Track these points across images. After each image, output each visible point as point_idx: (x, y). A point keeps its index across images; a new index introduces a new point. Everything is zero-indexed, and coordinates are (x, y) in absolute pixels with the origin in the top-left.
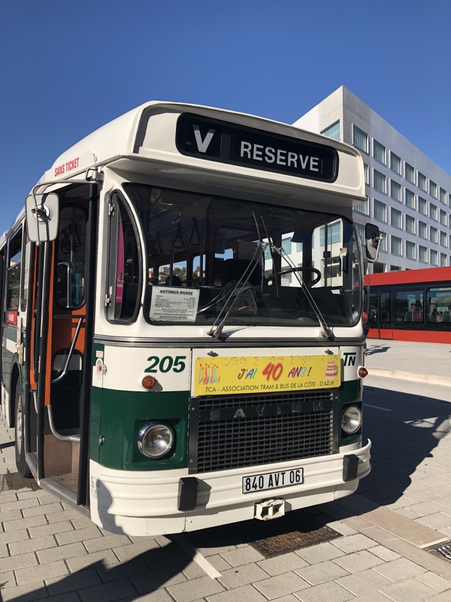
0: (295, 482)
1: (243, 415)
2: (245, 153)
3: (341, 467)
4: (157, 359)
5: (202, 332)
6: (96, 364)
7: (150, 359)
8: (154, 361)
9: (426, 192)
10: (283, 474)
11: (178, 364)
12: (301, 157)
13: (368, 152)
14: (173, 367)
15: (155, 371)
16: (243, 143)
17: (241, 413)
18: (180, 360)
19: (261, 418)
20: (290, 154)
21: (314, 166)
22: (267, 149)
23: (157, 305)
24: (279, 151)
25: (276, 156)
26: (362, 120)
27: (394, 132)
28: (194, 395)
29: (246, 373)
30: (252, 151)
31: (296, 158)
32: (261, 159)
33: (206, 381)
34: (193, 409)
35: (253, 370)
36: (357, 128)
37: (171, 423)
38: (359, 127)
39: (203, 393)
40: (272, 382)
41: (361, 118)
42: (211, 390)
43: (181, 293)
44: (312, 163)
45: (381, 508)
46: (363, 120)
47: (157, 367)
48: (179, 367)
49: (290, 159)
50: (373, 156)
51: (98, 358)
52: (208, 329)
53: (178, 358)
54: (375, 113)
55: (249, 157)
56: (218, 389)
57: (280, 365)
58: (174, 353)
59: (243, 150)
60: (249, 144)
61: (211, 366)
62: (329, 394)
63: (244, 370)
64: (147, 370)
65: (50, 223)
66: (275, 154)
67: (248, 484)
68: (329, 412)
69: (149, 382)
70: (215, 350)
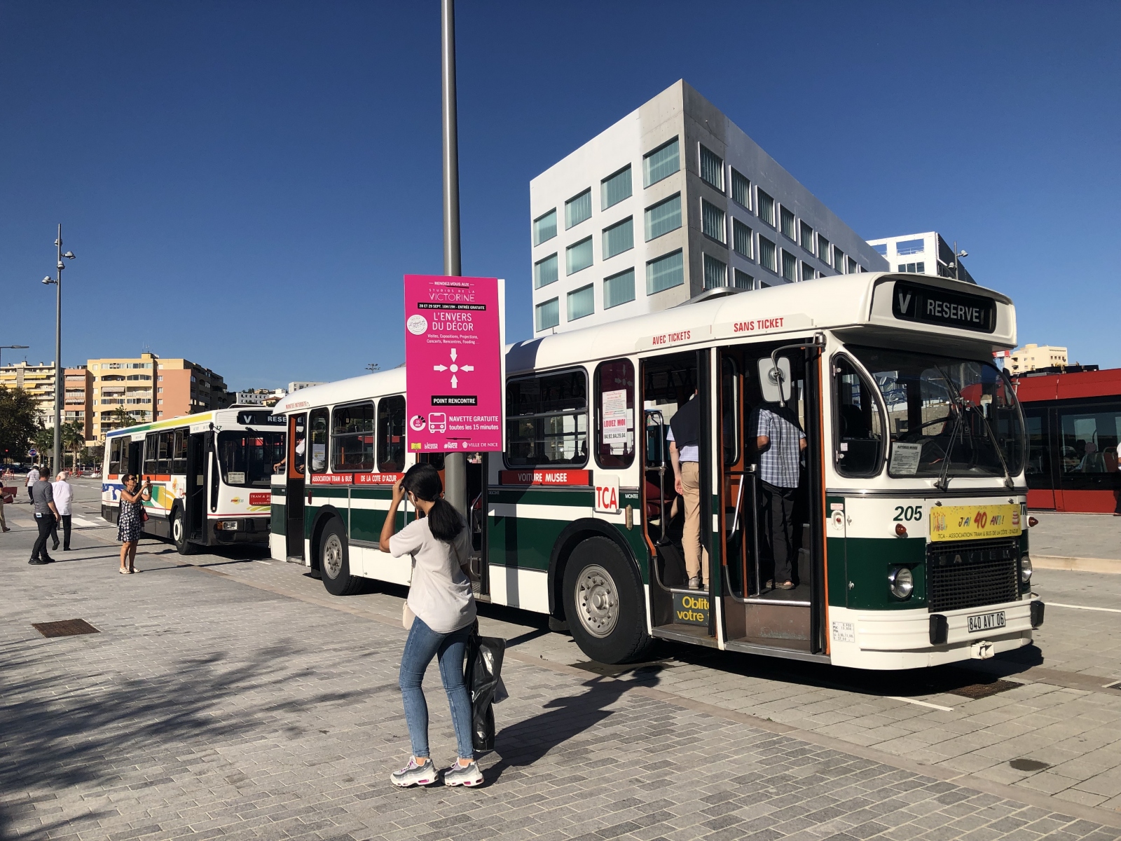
0: (1001, 625)
1: (960, 561)
2: (931, 310)
3: (1029, 613)
4: (902, 508)
5: (929, 483)
6: (832, 516)
7: (897, 509)
8: (900, 510)
9: (814, 256)
10: (993, 616)
11: (916, 513)
12: (967, 309)
13: (723, 190)
14: (914, 516)
15: (901, 520)
16: (929, 301)
17: (958, 558)
18: (918, 510)
19: (971, 564)
20: (959, 307)
21: (976, 317)
22: (945, 304)
23: (895, 460)
24: (952, 305)
25: (950, 311)
26: (713, 137)
27: (761, 155)
28: (928, 541)
29: (964, 521)
30: (934, 308)
31: (963, 311)
32: (940, 315)
33: (938, 528)
34: (929, 554)
35: (968, 518)
36: (706, 149)
37: (910, 567)
38: (707, 147)
39: (936, 539)
40: (980, 530)
41: (711, 132)
42: (942, 536)
43: (911, 447)
44: (975, 314)
45: (1033, 668)
46: (715, 135)
47: (903, 516)
48: (918, 516)
49: (959, 313)
50: (731, 197)
51: (833, 511)
52: (935, 480)
53: (917, 507)
54: (732, 124)
55: (933, 314)
56: (947, 535)
57: (985, 514)
58: (914, 502)
59: (929, 307)
60: (963, 308)
61: (941, 515)
62: (1012, 542)
63: (962, 518)
64: (896, 519)
65: (784, 384)
66: (950, 309)
67: (971, 623)
68: (1012, 560)
69: (900, 530)
70: (941, 500)
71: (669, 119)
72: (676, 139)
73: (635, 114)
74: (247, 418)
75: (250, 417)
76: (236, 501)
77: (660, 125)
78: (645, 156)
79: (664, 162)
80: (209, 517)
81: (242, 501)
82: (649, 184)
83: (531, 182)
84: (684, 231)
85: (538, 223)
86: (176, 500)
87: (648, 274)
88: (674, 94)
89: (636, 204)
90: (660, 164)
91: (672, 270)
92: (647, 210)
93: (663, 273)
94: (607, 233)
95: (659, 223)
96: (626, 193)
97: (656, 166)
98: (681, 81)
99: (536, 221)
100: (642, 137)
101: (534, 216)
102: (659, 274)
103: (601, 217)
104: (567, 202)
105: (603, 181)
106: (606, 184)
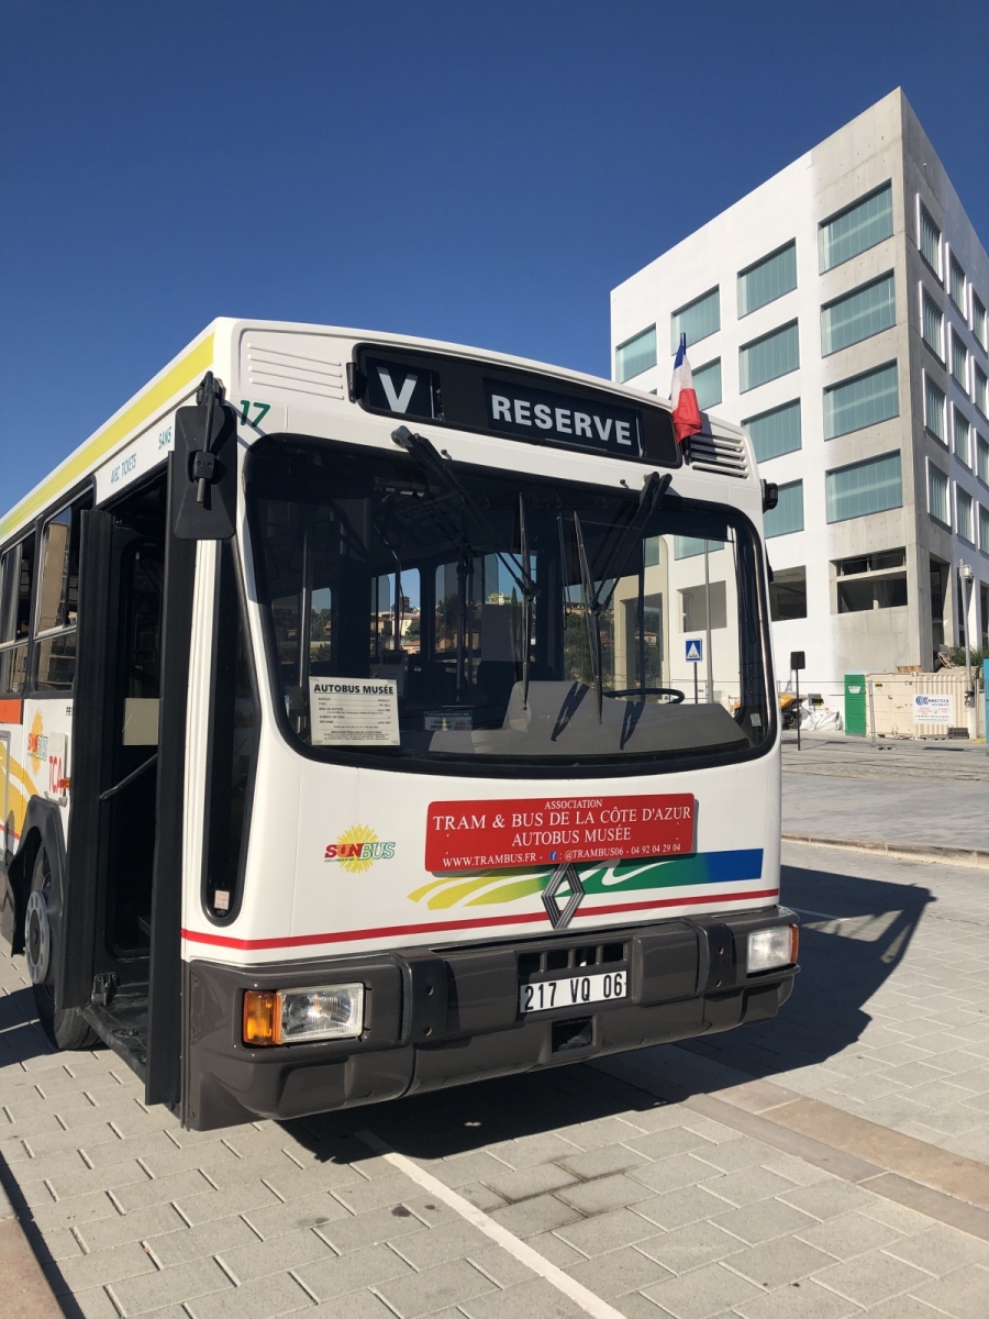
71: (872, 157)
72: (887, 185)
73: (804, 162)
74: (398, 389)
75: (409, 386)
76: (354, 851)
77: (854, 170)
78: (823, 224)
79: (860, 227)
80: (190, 951)
81: (388, 850)
82: (827, 268)
83: (612, 293)
84: (902, 330)
85: (622, 351)
86: (36, 804)
87: (826, 408)
88: (887, 112)
89: (805, 302)
90: (851, 232)
91: (874, 396)
92: (825, 307)
93: (856, 403)
94: (747, 351)
95: (848, 327)
96: (788, 284)
97: (842, 237)
98: (899, 89)
99: (619, 348)
100: (817, 194)
101: (616, 340)
102: (847, 407)
103: (736, 328)
104: (675, 314)
105: (741, 274)
106: (744, 278)
